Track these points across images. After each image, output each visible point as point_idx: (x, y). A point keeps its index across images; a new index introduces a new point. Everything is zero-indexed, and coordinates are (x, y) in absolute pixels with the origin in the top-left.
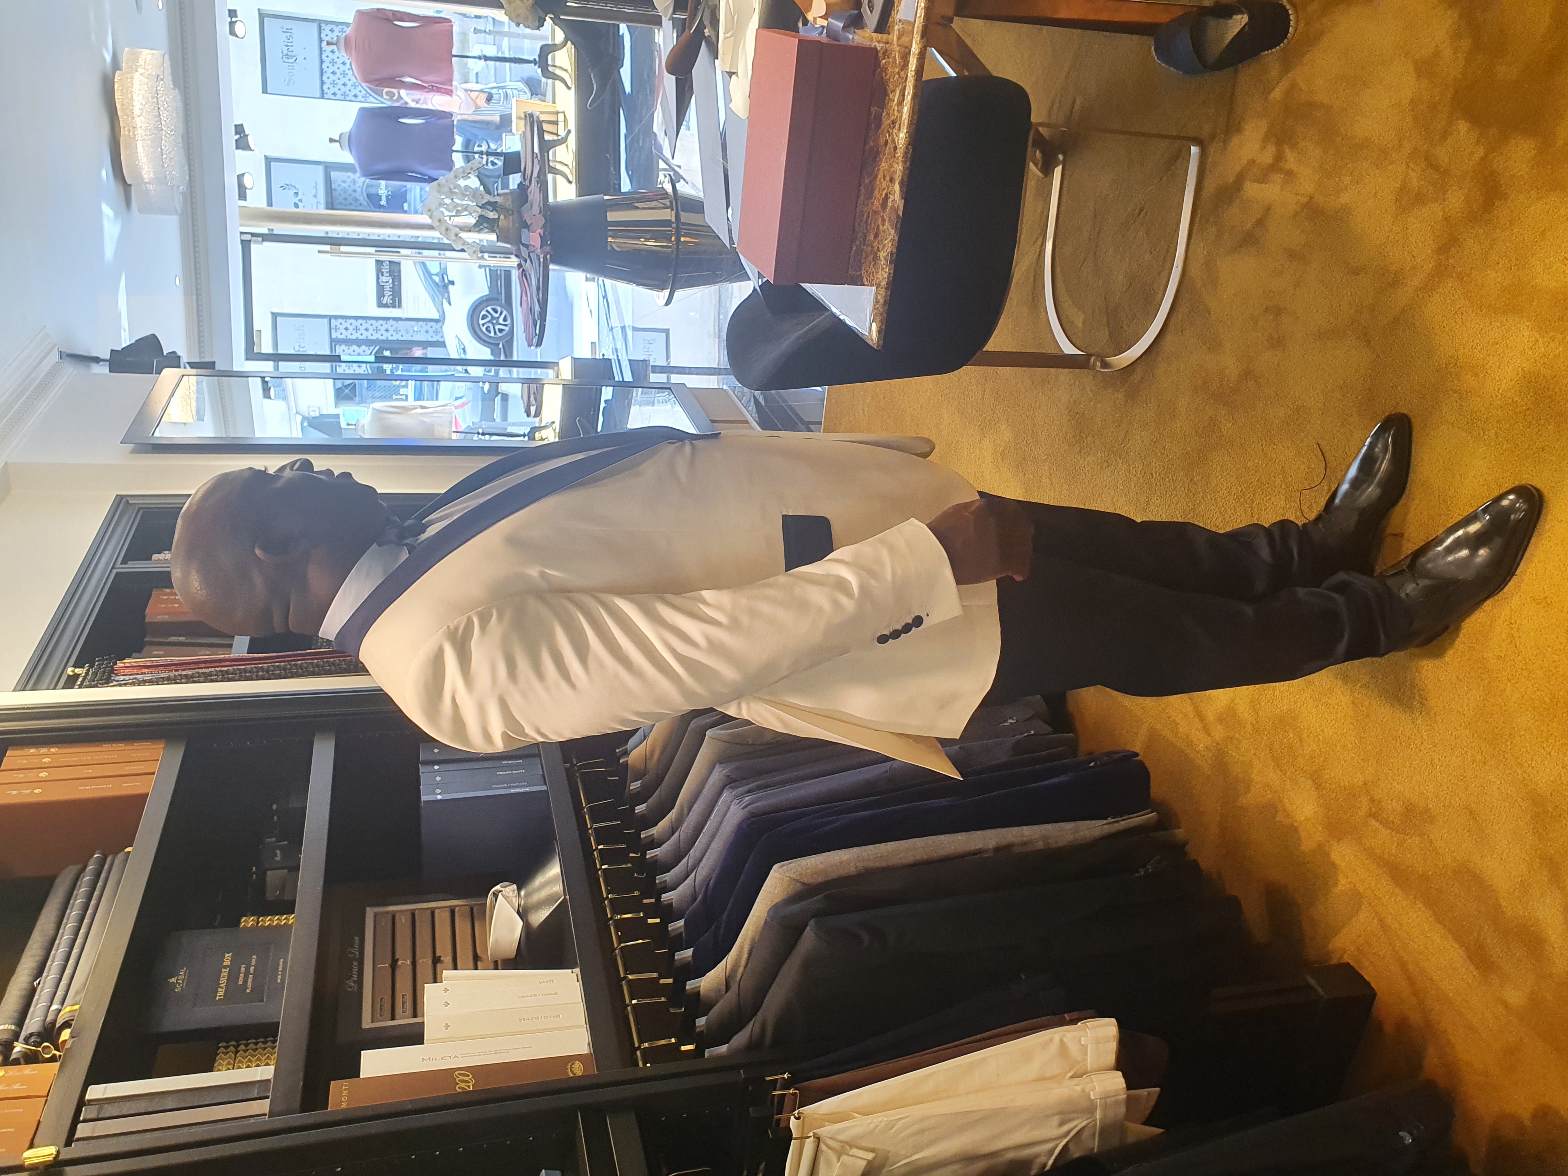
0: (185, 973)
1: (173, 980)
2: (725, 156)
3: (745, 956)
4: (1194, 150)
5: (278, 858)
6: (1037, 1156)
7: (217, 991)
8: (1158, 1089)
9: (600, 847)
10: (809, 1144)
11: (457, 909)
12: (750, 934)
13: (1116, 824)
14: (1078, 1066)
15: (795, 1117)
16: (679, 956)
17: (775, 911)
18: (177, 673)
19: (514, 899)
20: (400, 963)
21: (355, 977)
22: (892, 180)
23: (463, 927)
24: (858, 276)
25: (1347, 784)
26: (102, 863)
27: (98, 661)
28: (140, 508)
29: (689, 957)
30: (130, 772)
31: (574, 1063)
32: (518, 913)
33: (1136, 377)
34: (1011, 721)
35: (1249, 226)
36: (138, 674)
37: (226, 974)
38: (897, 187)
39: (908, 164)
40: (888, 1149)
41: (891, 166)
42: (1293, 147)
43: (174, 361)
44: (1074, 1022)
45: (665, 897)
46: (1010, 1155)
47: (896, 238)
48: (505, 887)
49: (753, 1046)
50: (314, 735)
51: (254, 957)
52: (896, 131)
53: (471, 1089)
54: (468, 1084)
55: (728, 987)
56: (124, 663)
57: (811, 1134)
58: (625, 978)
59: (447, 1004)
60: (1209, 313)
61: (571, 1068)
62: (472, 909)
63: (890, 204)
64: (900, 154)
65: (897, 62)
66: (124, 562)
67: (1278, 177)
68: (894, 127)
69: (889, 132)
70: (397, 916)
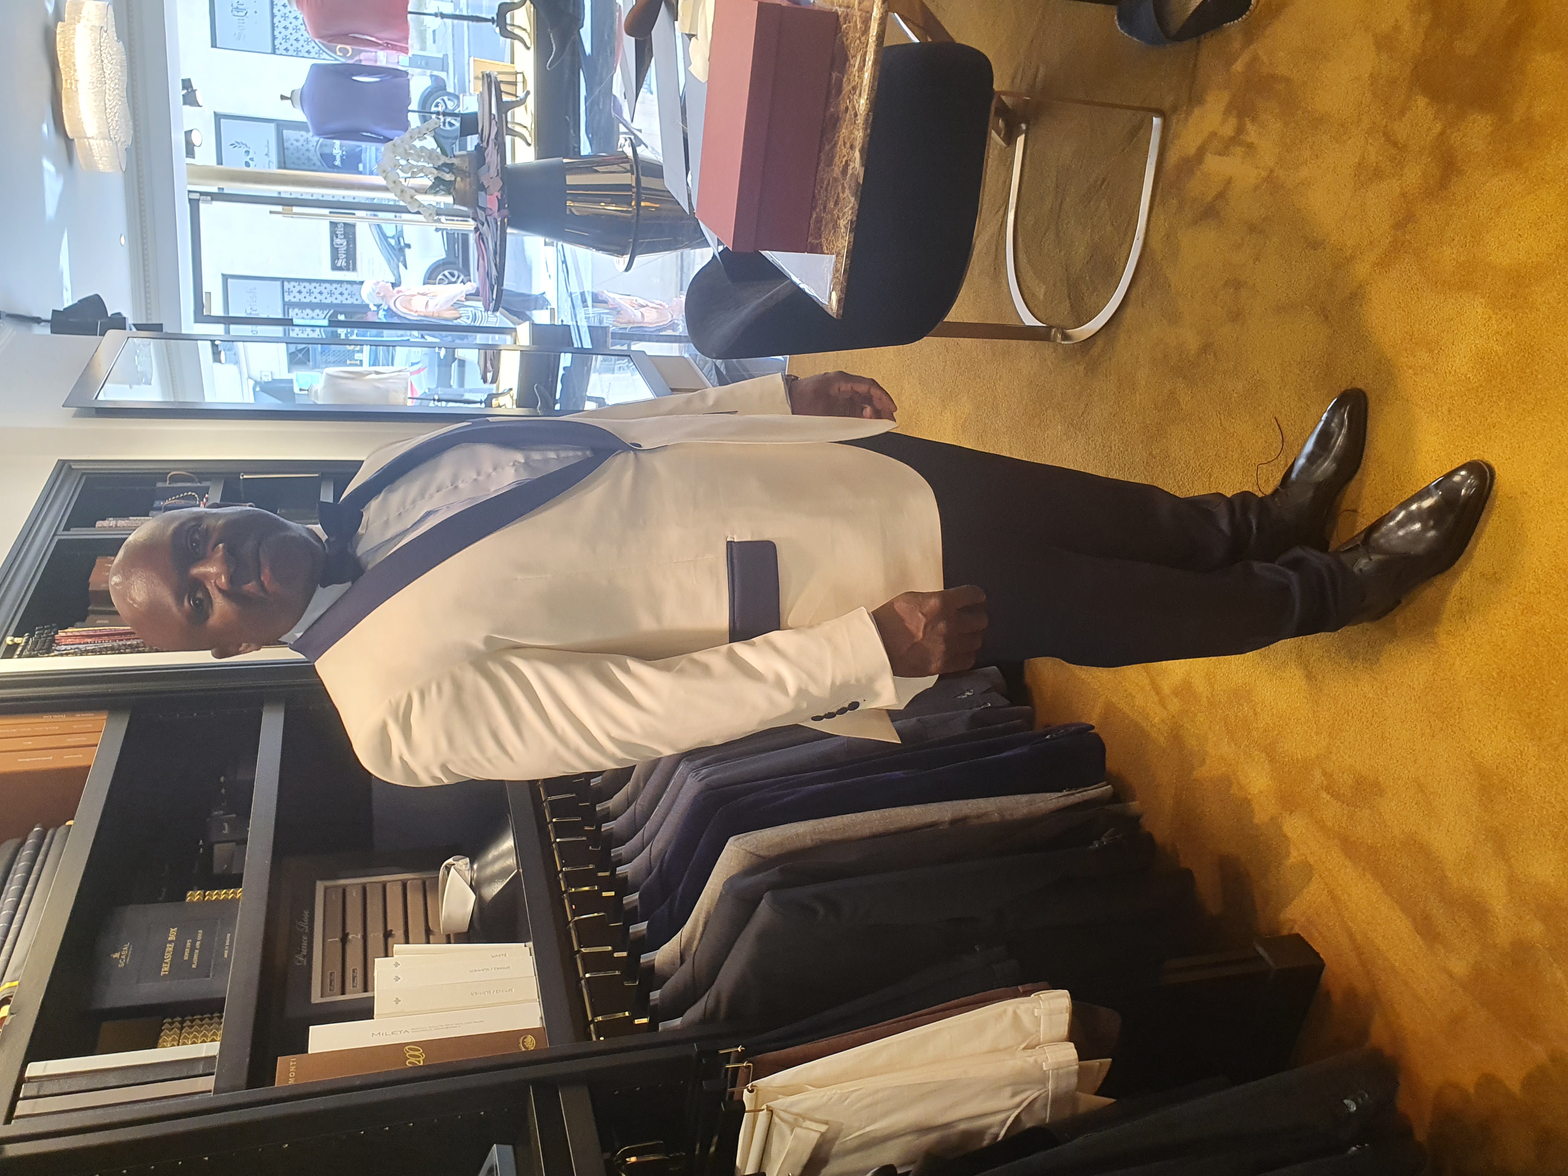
0: (129, 948)
1: (117, 955)
2: (684, 120)
3: (700, 929)
4: (1156, 121)
5: (226, 832)
6: (990, 1127)
7: (161, 967)
8: (1110, 1060)
9: (554, 820)
10: (763, 1116)
11: (409, 882)
12: (705, 908)
13: (1072, 797)
14: (1031, 1038)
15: (748, 1090)
16: (633, 929)
17: (730, 884)
18: (121, 643)
19: (467, 873)
20: (350, 937)
21: (305, 952)
22: (852, 147)
23: (415, 900)
24: (817, 244)
25: (1299, 757)
26: (42, 837)
27: (38, 630)
28: (83, 474)
29: (644, 930)
30: (72, 744)
31: (525, 1038)
32: (471, 886)
33: (1095, 351)
34: (969, 694)
35: (1209, 199)
36: (80, 644)
37: (171, 949)
38: (857, 154)
39: (869, 131)
40: (841, 1120)
41: (851, 133)
42: (1253, 120)
43: (119, 322)
44: (1027, 994)
45: (620, 870)
46: (962, 1126)
47: (857, 207)
48: (458, 860)
49: (709, 1018)
50: (262, 705)
51: (201, 931)
52: (857, 97)
53: (422, 1064)
54: (418, 1059)
55: (682, 961)
56: (66, 632)
57: (764, 1107)
58: (579, 951)
59: (397, 979)
60: (1170, 286)
61: (523, 1042)
62: (424, 884)
63: (850, 172)
64: (860, 120)
65: (858, 27)
66: (66, 529)
67: (1239, 150)
68: (854, 94)
69: (849, 97)
70: (348, 890)
